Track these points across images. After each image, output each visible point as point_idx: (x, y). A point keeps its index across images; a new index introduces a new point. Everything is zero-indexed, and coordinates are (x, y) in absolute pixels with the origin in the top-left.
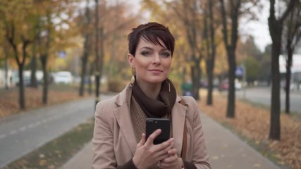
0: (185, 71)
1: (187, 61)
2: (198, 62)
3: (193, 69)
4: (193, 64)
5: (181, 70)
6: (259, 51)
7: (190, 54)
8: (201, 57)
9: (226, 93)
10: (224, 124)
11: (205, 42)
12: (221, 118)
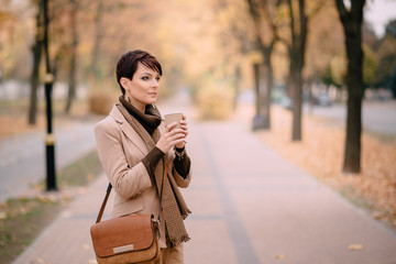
0: (238, 72)
1: (243, 51)
2: (267, 51)
3: (256, 67)
4: (257, 57)
5: (231, 70)
7: (251, 37)
8: (276, 39)
9: (341, 112)
12: (331, 175)
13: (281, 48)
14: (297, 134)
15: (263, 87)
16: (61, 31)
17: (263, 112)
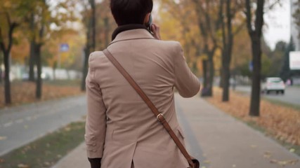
2: (211, 54)
3: (204, 62)
4: (205, 57)
6: (268, 48)
7: (202, 46)
10: (250, 124)
11: (220, 32)
12: (243, 116)
13: (218, 53)
14: (226, 97)
15: (208, 74)
16: (100, 42)
17: (208, 86)
